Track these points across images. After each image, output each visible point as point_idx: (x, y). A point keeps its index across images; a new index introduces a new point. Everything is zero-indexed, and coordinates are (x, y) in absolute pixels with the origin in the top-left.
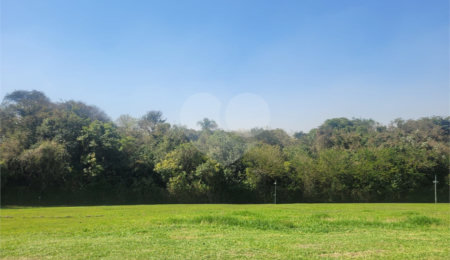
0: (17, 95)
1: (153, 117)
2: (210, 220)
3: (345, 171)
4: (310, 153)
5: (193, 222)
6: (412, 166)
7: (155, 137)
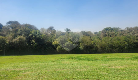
0: (10, 22)
1: (51, 28)
3: (111, 44)
4: (99, 38)
5: (67, 59)
6: (132, 42)
7: (52, 34)
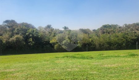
0: (7, 21)
1: (49, 27)
2: (67, 57)
3: (109, 41)
4: (98, 36)
5: (62, 58)
6: (130, 38)
7: (50, 33)
